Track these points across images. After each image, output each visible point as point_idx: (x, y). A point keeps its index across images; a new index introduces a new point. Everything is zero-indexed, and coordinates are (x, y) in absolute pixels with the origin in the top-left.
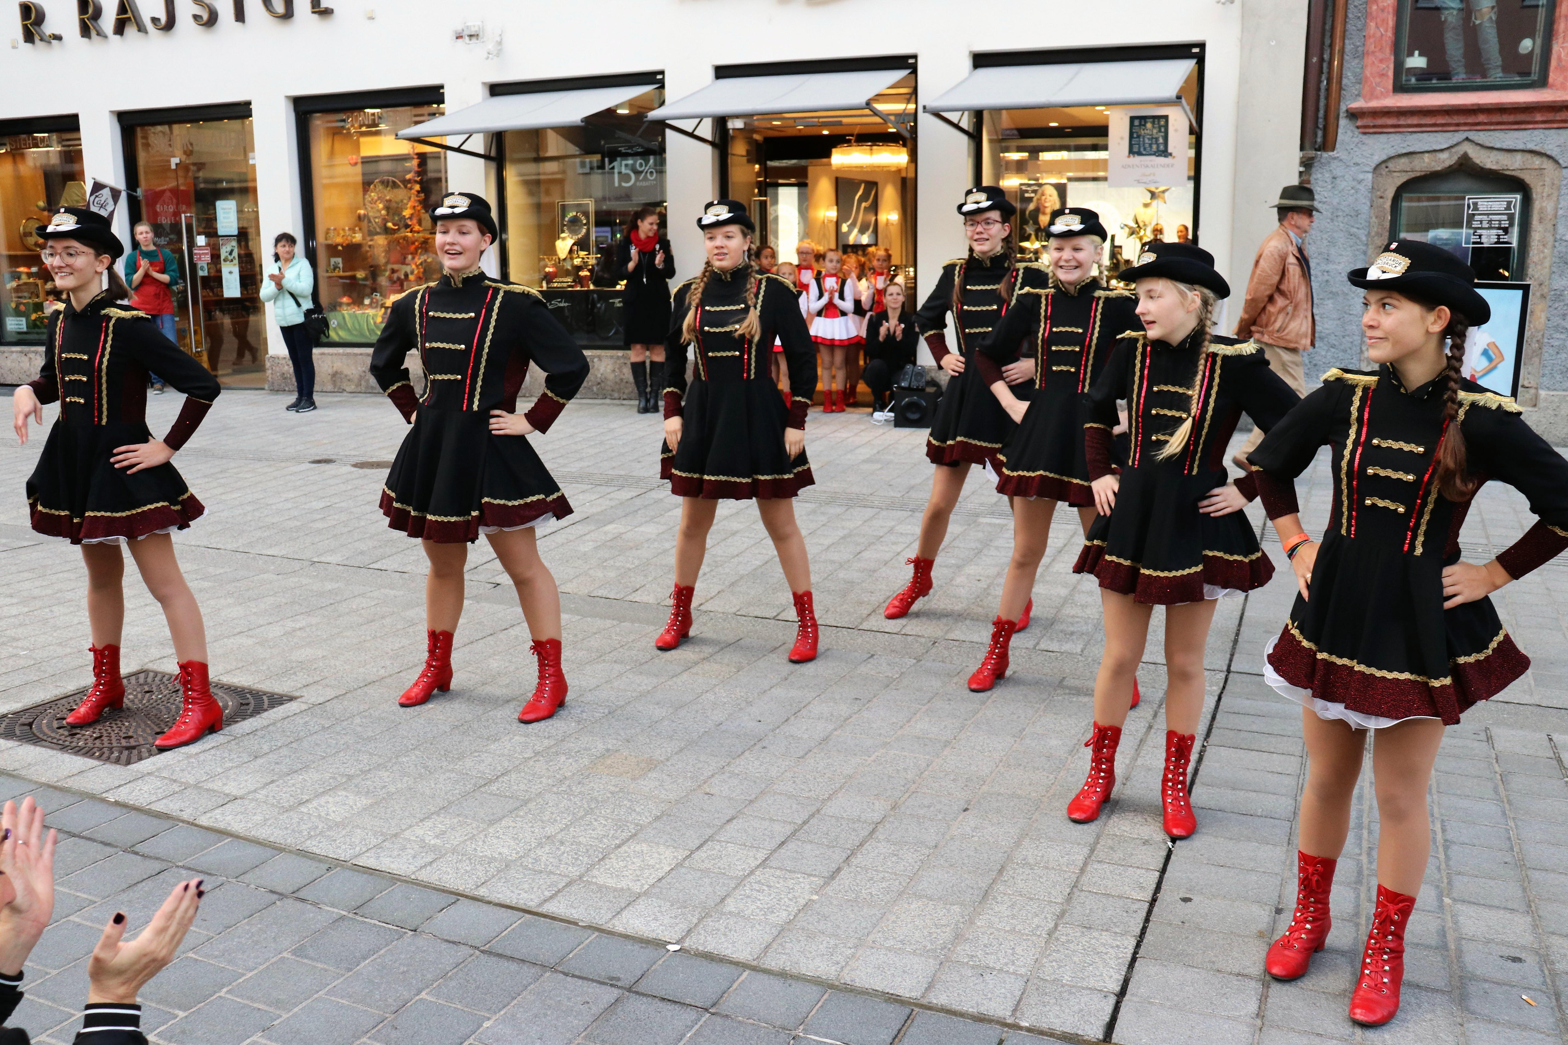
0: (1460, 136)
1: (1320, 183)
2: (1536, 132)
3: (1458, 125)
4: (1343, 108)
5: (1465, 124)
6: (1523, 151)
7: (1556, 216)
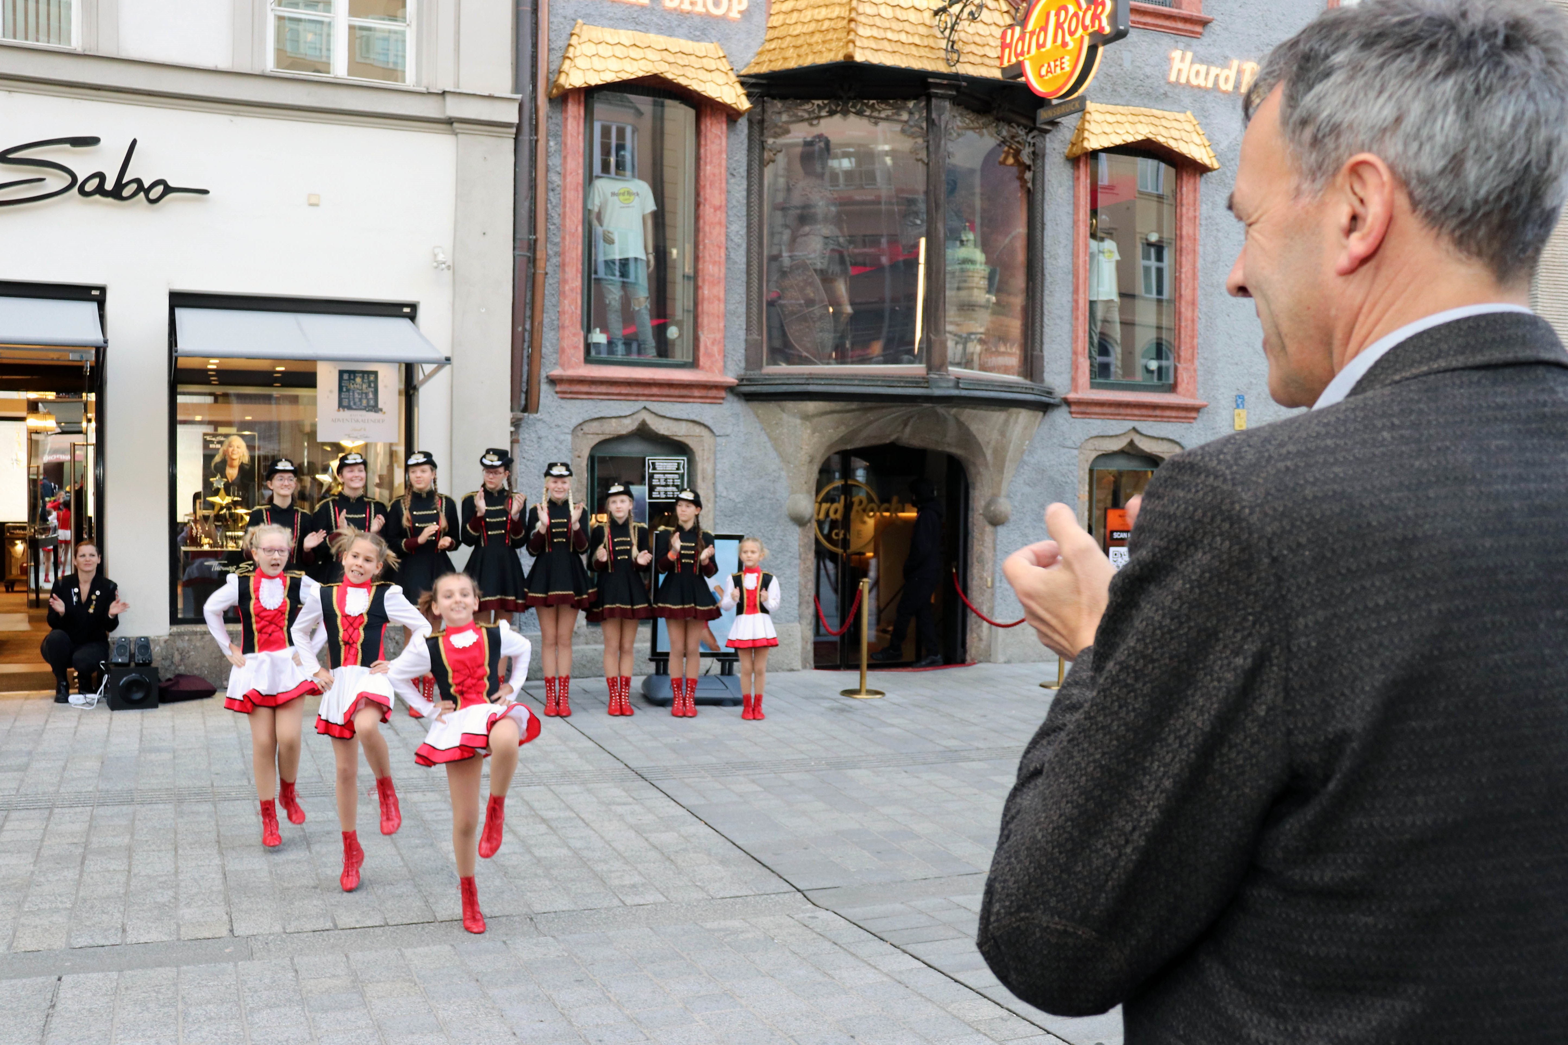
0: (639, 405)
1: (528, 443)
2: (695, 405)
3: (637, 395)
4: (543, 374)
5: (644, 395)
6: (687, 420)
7: (714, 476)
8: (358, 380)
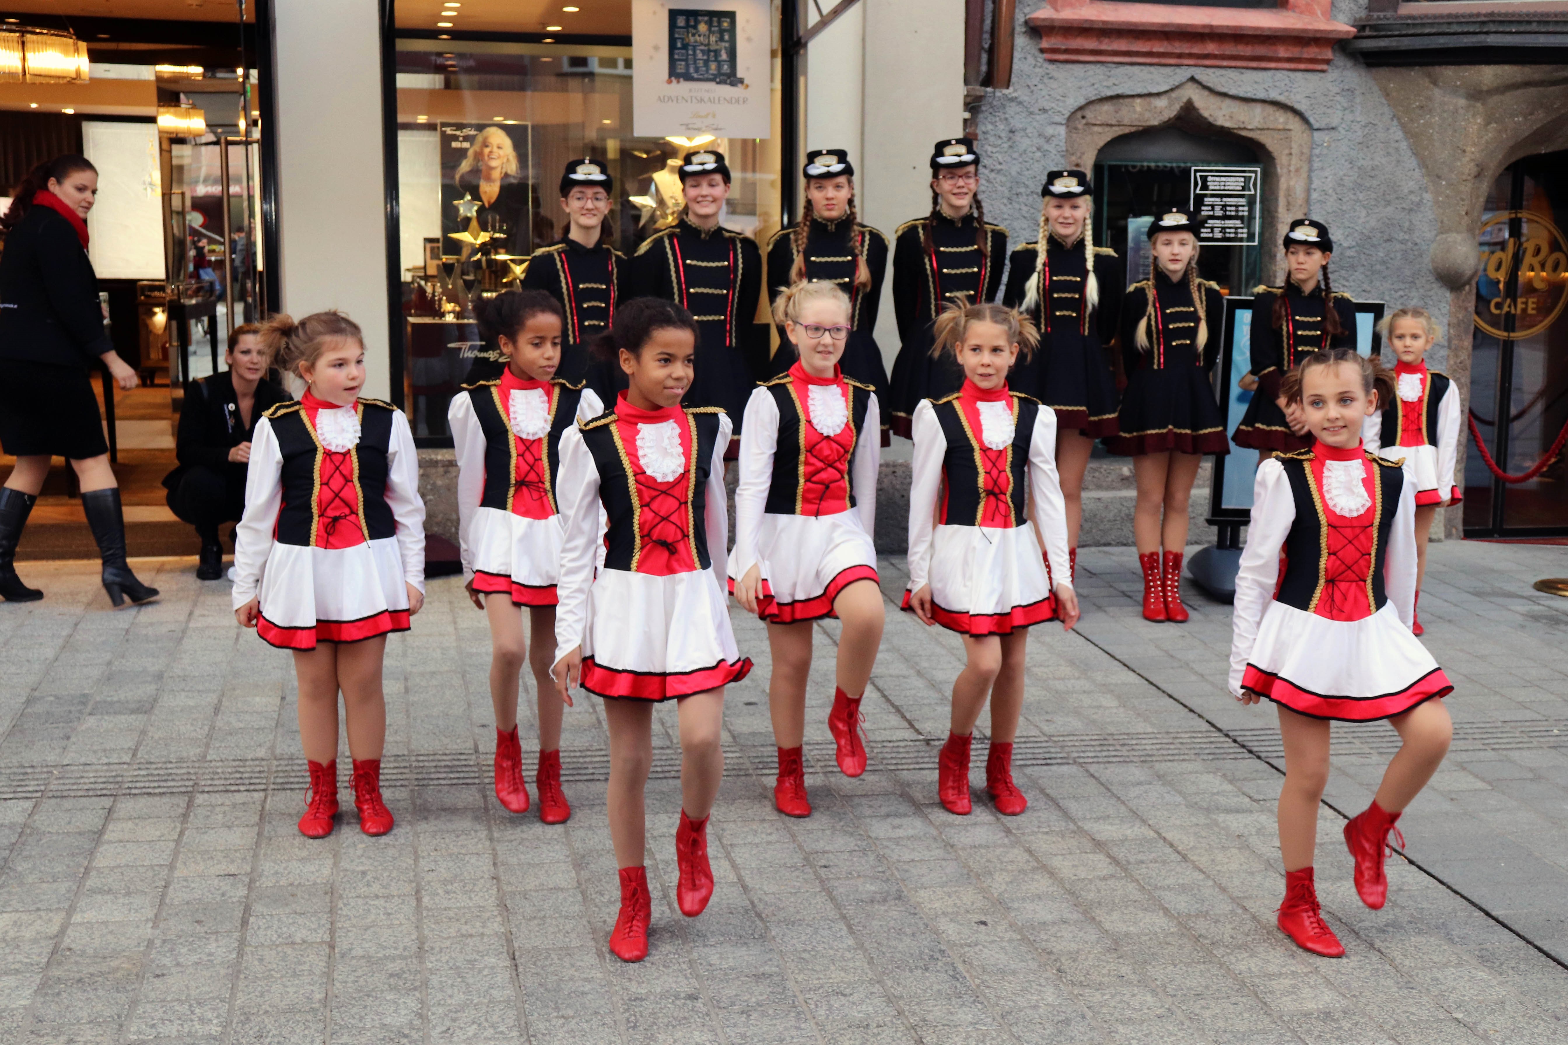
0: (1183, 74)
1: (992, 139)
2: (1279, 75)
3: (1180, 56)
4: (1020, 18)
5: (1190, 56)
6: (1264, 101)
7: (1308, 201)
8: (703, 28)
